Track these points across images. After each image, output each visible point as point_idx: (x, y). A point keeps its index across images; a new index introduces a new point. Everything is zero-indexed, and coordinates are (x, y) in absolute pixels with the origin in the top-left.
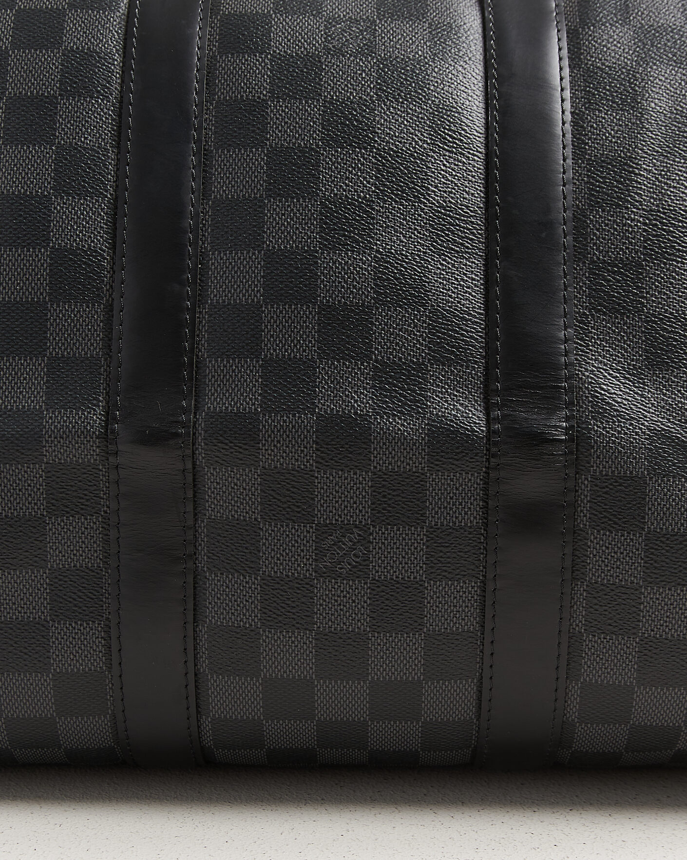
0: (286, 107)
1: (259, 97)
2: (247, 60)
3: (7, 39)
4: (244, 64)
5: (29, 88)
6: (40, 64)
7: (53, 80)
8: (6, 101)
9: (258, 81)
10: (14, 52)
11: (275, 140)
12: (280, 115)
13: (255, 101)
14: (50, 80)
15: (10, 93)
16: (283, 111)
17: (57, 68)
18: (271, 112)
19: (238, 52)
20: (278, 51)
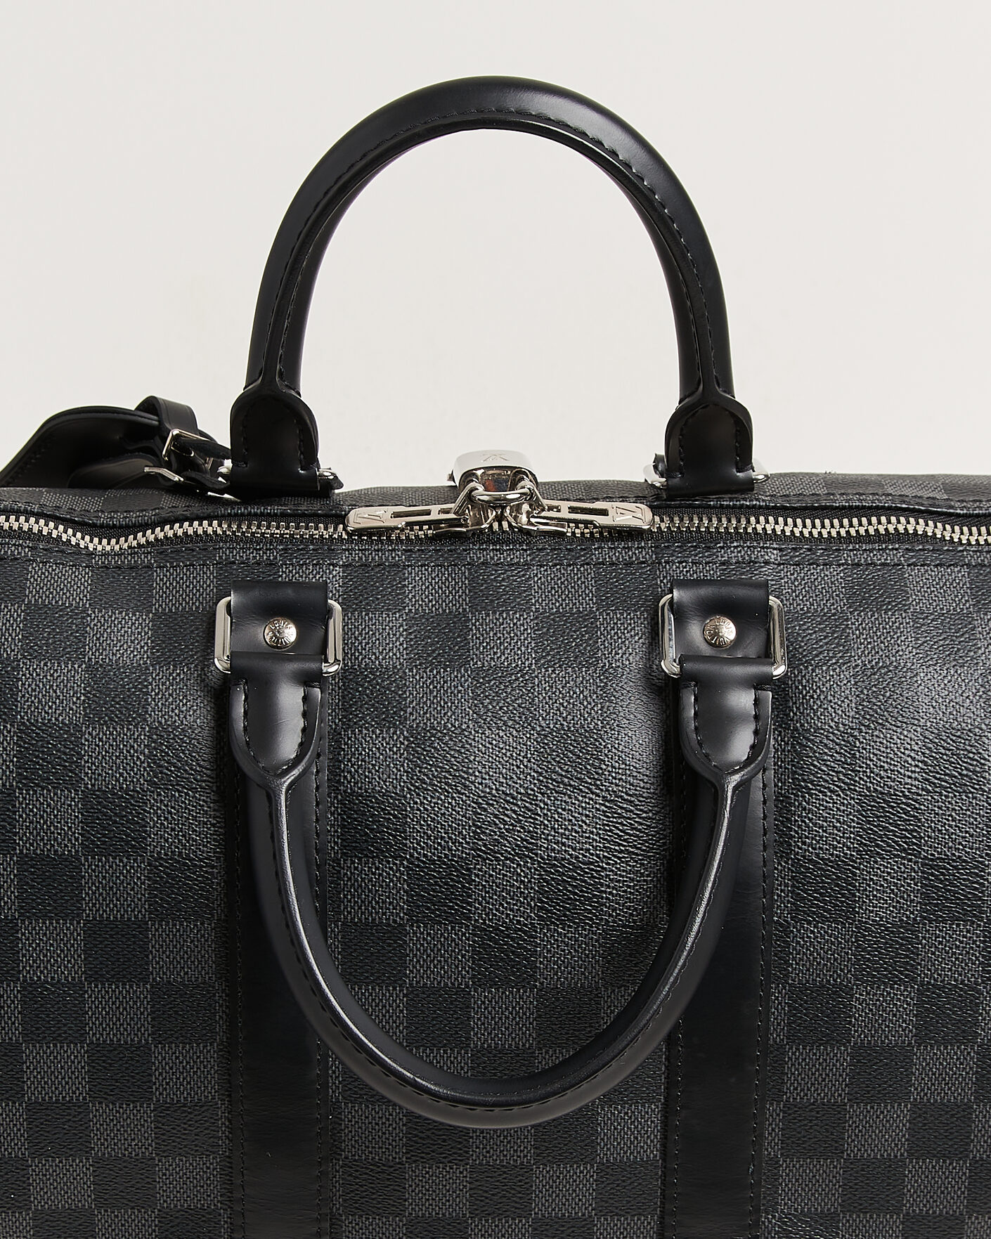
0: (429, 934)
1: (395, 921)
2: (377, 868)
3: (77, 839)
4: (374, 874)
5: (112, 910)
6: (122, 878)
7: (140, 900)
8: (84, 926)
9: (393, 899)
10: (87, 860)
11: (416, 977)
12: (422, 945)
13: (389, 925)
14: (136, 900)
15: (88, 916)
16: (424, 939)
17: (144, 883)
18: (410, 940)
19: (366, 856)
20: (416, 855)
